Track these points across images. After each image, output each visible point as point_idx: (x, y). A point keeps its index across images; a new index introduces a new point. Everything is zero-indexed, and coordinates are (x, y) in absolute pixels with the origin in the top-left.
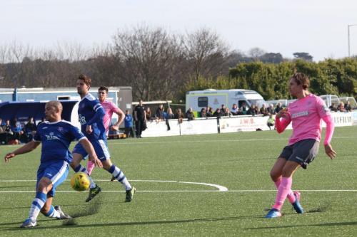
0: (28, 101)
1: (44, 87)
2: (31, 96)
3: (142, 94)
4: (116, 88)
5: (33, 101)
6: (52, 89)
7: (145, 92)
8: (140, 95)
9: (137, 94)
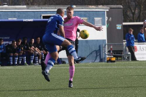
0: (10, 19)
1: (27, 4)
2: (13, 14)
3: (133, 14)
4: (105, 7)
5: (15, 19)
6: (36, 7)
7: (137, 11)
8: (131, 15)
9: (129, 13)
